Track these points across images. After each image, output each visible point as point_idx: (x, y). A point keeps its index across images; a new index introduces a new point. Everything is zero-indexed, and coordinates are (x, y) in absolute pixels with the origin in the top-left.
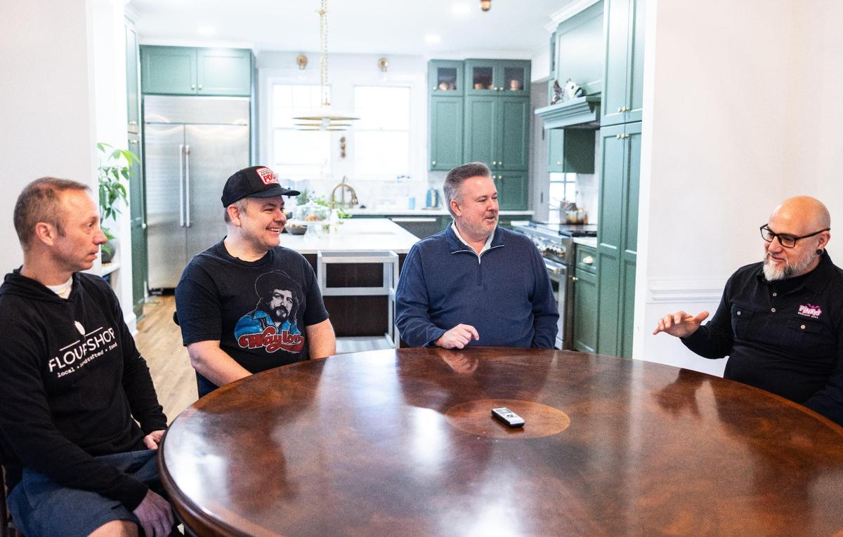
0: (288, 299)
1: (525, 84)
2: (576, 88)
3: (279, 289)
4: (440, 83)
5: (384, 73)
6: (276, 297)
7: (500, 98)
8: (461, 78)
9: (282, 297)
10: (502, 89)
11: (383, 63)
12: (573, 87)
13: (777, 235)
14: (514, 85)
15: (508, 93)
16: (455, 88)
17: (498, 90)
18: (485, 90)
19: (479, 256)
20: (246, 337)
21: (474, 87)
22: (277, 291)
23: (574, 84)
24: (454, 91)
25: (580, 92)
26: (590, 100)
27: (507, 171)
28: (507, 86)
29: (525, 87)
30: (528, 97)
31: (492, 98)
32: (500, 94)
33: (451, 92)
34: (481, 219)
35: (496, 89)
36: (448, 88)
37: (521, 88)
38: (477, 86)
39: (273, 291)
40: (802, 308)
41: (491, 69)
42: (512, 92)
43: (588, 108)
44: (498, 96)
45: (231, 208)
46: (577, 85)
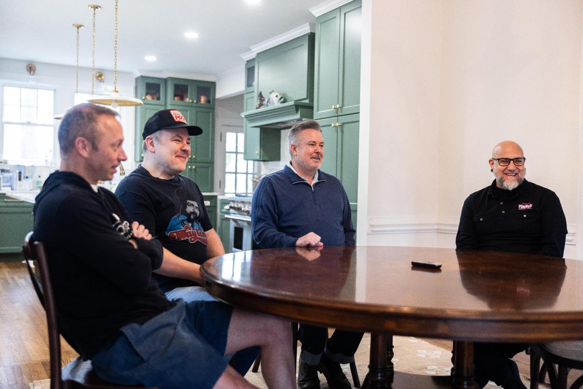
0: (196, 207)
1: (211, 99)
2: (279, 97)
3: (190, 200)
4: (147, 94)
5: (102, 84)
6: (189, 205)
7: (193, 108)
8: (164, 92)
9: (193, 205)
10: (195, 101)
11: (100, 76)
12: (277, 96)
13: (513, 160)
14: (203, 99)
15: (198, 105)
16: (158, 99)
17: (192, 102)
18: (181, 102)
19: (312, 185)
20: (174, 232)
21: (174, 99)
22: (188, 201)
23: (277, 94)
24: (158, 101)
25: (282, 100)
26: (296, 104)
27: (199, 162)
28: (199, 100)
29: (211, 101)
30: (213, 108)
31: (188, 108)
32: (194, 105)
33: (156, 102)
34: (309, 158)
35: (191, 101)
36: (153, 99)
37: (208, 101)
38: (176, 98)
39: (186, 201)
40: (520, 206)
41: (187, 86)
42: (202, 104)
43: (295, 109)
44: (192, 106)
45: (148, 139)
46: (280, 95)
